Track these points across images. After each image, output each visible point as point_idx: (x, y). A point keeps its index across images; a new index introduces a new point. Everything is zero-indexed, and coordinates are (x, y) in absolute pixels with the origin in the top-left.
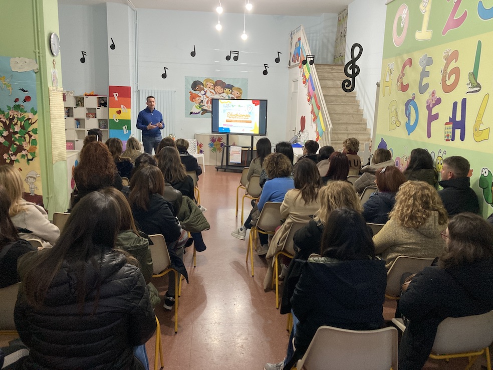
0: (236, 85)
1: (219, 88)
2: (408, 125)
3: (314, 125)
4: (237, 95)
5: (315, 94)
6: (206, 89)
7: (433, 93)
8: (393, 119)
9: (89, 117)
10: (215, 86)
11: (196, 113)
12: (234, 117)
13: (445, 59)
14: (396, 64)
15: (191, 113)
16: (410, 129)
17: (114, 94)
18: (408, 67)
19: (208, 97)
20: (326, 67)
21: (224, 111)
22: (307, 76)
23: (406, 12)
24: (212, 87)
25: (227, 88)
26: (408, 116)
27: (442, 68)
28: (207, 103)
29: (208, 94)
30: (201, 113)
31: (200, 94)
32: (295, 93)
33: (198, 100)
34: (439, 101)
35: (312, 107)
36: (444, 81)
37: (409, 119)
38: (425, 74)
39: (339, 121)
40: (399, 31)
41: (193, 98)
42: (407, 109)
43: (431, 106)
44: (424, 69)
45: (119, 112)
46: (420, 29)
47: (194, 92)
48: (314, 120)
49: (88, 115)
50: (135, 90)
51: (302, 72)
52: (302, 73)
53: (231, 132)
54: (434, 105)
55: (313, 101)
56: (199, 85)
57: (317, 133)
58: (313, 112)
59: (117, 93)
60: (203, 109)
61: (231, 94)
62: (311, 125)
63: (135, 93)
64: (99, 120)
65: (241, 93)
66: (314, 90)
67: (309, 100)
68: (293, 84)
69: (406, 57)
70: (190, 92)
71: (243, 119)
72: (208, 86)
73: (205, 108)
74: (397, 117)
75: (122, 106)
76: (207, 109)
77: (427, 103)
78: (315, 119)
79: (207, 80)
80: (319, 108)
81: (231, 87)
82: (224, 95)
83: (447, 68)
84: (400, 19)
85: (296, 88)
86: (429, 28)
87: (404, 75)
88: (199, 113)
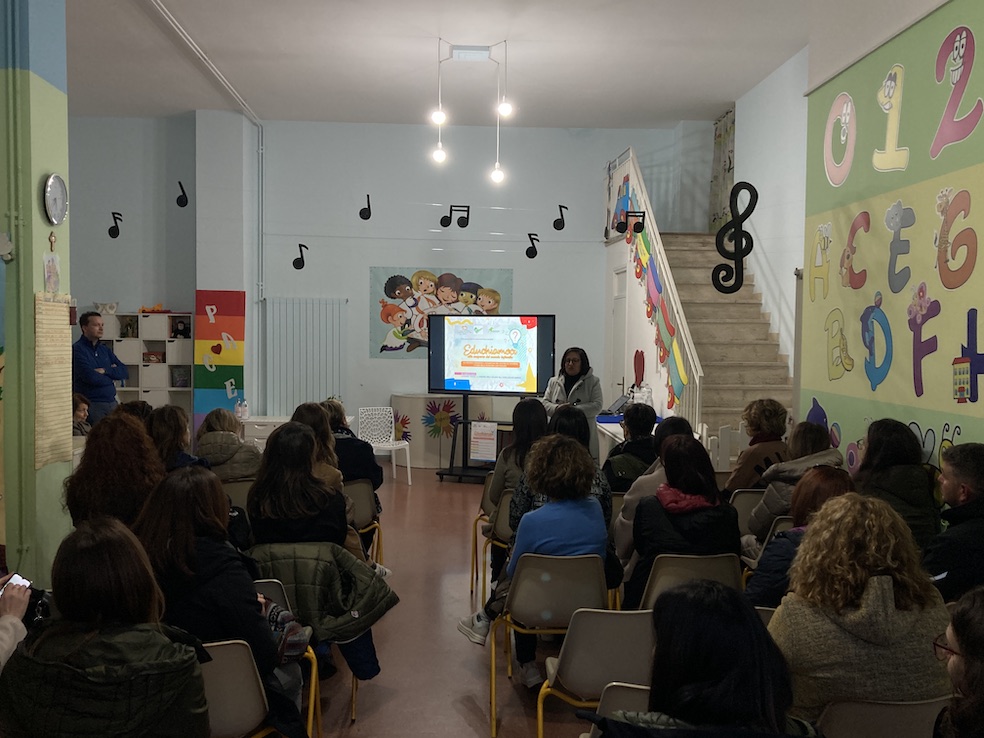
0: (486, 285)
1: (447, 290)
2: (869, 365)
3: (664, 371)
4: (488, 306)
5: (663, 301)
6: (416, 296)
7: (922, 290)
8: (837, 352)
9: (149, 361)
10: (438, 286)
11: (396, 349)
12: (480, 355)
13: (942, 212)
14: (835, 227)
15: (384, 348)
16: (876, 375)
17: (208, 308)
18: (861, 231)
19: (423, 313)
20: (689, 240)
21: (457, 342)
22: (645, 259)
23: (849, 111)
24: (431, 289)
25: (464, 290)
26: (870, 345)
27: (937, 231)
28: (420, 325)
29: (424, 305)
30: (406, 347)
31: (403, 306)
32: (620, 299)
33: (399, 318)
34: (934, 309)
35: (658, 330)
36: (942, 262)
37: (872, 354)
38: (900, 247)
39: (722, 360)
40: (839, 152)
41: (387, 314)
42: (866, 328)
43: (919, 321)
44: (897, 234)
45: (217, 350)
46: (882, 148)
47: (390, 301)
48: (662, 360)
49: (146, 358)
50: (256, 299)
51: (634, 250)
52: (633, 255)
53: (472, 389)
54: (926, 318)
55: (659, 315)
56: (402, 286)
57: (671, 389)
58: (659, 341)
59: (214, 307)
60: (410, 340)
61: (475, 303)
62: (657, 372)
63: (256, 306)
64: (172, 368)
65: (497, 302)
66: (660, 292)
67: (649, 315)
68: (616, 278)
69: (856, 210)
70: (382, 302)
71: (500, 360)
72: (422, 287)
73: (415, 337)
74: (844, 349)
75: (224, 335)
76: (420, 338)
77: (910, 313)
78: (665, 356)
79: (421, 274)
80: (672, 331)
81: (474, 289)
82: (460, 306)
83: (948, 232)
84: (838, 125)
85: (622, 287)
86: (900, 144)
87: (853, 250)
88: (401, 347)
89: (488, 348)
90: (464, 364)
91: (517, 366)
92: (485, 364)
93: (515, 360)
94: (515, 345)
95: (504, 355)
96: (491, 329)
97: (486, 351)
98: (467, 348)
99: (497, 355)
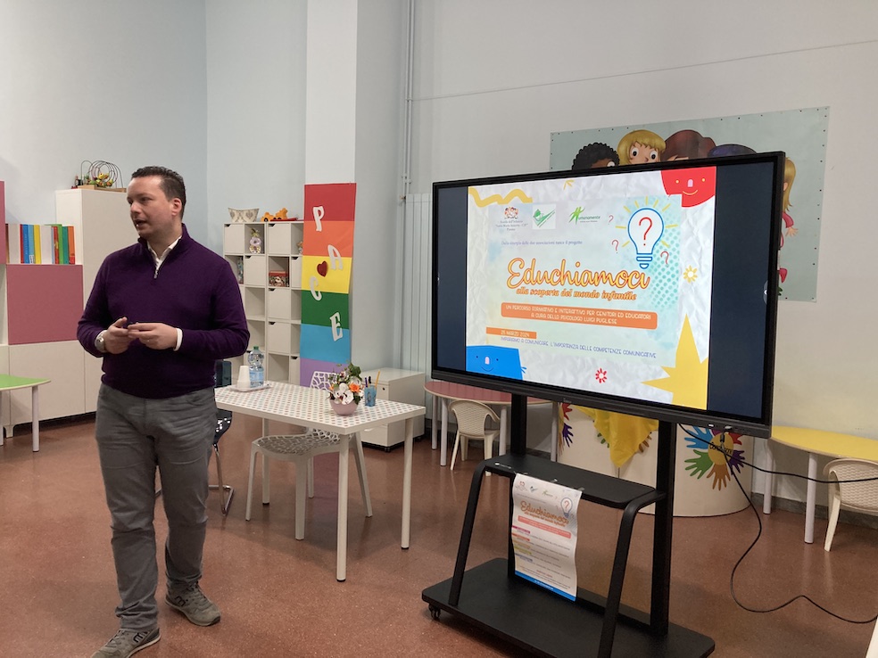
10: (665, 157)
12: (545, 286)
17: (315, 210)
21: (494, 250)
45: (323, 270)
64: (295, 292)
71: (600, 304)
75: (331, 248)
79: (634, 138)
89: (569, 266)
90: (508, 310)
91: (649, 322)
92: (558, 314)
93: (643, 302)
94: (645, 259)
95: (608, 288)
96: (576, 214)
97: (562, 275)
98: (516, 268)
99: (590, 288)
